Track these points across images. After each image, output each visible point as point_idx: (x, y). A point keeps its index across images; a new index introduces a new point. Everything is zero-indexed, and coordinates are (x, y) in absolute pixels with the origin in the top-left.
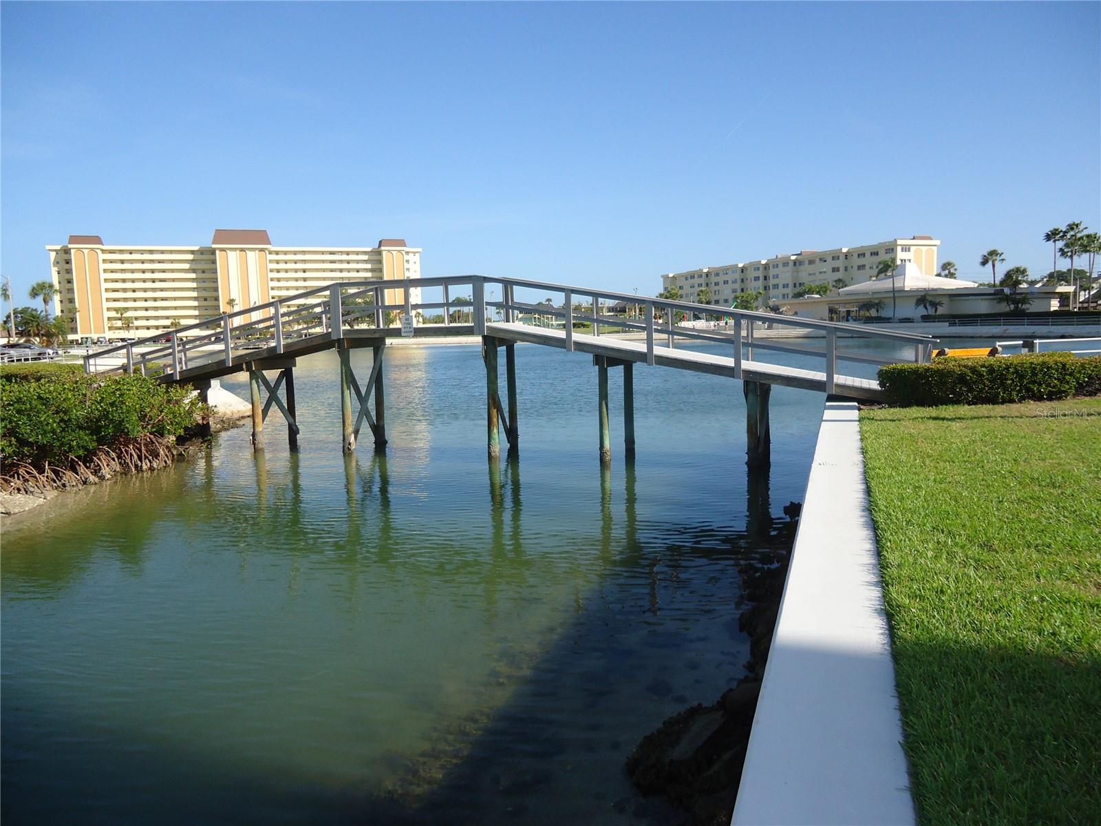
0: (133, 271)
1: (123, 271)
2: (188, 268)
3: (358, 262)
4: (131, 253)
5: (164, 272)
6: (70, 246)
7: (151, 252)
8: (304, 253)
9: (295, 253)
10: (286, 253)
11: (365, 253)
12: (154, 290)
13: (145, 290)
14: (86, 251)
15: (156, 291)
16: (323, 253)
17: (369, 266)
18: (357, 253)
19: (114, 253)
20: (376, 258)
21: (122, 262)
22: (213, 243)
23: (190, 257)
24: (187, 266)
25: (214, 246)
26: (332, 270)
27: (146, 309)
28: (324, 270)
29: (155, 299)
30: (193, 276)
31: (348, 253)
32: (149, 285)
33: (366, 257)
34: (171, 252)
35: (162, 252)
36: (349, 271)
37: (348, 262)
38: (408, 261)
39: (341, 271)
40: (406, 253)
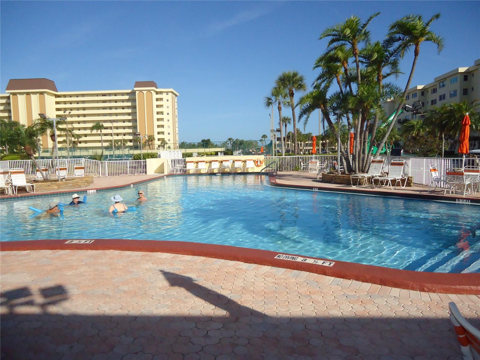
3: (123, 101)
8: (83, 95)
9: (77, 96)
10: (71, 96)
11: (128, 94)
16: (97, 95)
18: (123, 94)
20: (132, 97)
26: (104, 108)
28: (98, 108)
31: (116, 95)
33: (127, 97)
36: (116, 108)
37: (116, 101)
38: (161, 99)
39: (111, 108)
40: (157, 93)
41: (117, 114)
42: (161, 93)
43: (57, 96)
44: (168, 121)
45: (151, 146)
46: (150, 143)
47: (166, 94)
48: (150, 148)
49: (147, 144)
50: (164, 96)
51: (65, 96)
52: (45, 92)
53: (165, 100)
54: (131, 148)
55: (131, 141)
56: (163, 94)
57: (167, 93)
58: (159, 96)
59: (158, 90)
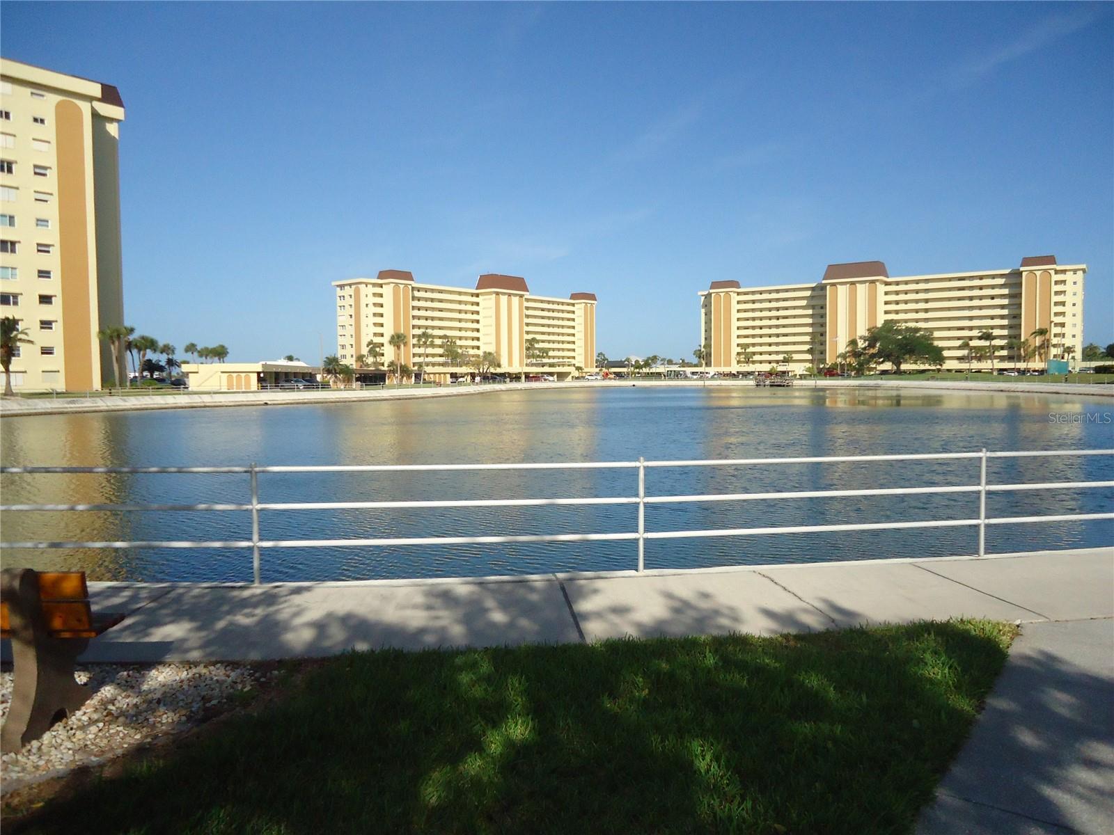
0: (761, 310)
1: (753, 310)
2: (804, 304)
3: (993, 287)
4: (761, 294)
5: (787, 309)
6: (711, 291)
7: (778, 291)
8: (927, 281)
10: (906, 283)
11: (1002, 276)
12: (777, 326)
13: (770, 327)
14: (722, 294)
15: (778, 328)
16: (950, 279)
17: (1006, 291)
18: (993, 277)
19: (747, 294)
20: (1013, 281)
21: (754, 302)
22: (823, 279)
23: (808, 293)
24: (804, 303)
25: (824, 282)
26: (960, 299)
27: (770, 345)
28: (950, 299)
29: (778, 335)
30: (810, 312)
31: (981, 278)
32: (774, 322)
33: (1001, 281)
34: (795, 290)
35: (787, 291)
36: (981, 298)
37: (981, 288)
38: (1064, 282)
39: (971, 298)
40: (1057, 272)
41: (981, 308)
42: (1064, 272)
43: (887, 284)
44: (1074, 315)
45: (1043, 356)
46: (1042, 351)
47: (1072, 273)
48: (1041, 359)
49: (1037, 353)
50: (1069, 277)
51: (897, 283)
52: (878, 280)
53: (1069, 283)
54: (1002, 359)
55: (1002, 348)
56: (1067, 273)
57: (1075, 271)
58: (1060, 277)
59: (1059, 268)
